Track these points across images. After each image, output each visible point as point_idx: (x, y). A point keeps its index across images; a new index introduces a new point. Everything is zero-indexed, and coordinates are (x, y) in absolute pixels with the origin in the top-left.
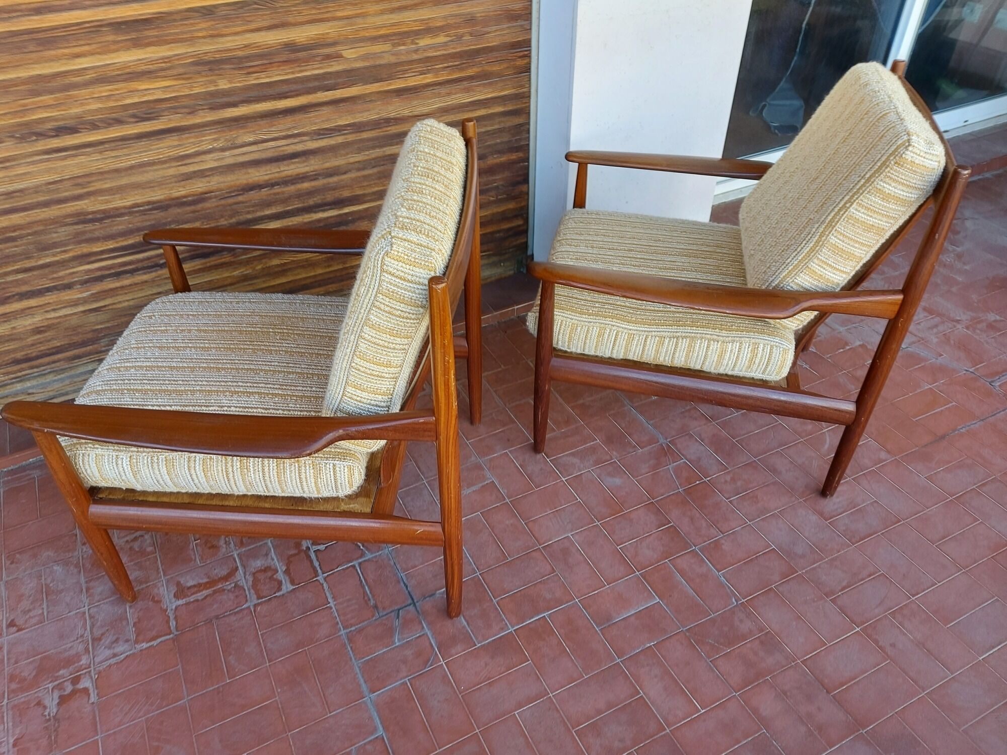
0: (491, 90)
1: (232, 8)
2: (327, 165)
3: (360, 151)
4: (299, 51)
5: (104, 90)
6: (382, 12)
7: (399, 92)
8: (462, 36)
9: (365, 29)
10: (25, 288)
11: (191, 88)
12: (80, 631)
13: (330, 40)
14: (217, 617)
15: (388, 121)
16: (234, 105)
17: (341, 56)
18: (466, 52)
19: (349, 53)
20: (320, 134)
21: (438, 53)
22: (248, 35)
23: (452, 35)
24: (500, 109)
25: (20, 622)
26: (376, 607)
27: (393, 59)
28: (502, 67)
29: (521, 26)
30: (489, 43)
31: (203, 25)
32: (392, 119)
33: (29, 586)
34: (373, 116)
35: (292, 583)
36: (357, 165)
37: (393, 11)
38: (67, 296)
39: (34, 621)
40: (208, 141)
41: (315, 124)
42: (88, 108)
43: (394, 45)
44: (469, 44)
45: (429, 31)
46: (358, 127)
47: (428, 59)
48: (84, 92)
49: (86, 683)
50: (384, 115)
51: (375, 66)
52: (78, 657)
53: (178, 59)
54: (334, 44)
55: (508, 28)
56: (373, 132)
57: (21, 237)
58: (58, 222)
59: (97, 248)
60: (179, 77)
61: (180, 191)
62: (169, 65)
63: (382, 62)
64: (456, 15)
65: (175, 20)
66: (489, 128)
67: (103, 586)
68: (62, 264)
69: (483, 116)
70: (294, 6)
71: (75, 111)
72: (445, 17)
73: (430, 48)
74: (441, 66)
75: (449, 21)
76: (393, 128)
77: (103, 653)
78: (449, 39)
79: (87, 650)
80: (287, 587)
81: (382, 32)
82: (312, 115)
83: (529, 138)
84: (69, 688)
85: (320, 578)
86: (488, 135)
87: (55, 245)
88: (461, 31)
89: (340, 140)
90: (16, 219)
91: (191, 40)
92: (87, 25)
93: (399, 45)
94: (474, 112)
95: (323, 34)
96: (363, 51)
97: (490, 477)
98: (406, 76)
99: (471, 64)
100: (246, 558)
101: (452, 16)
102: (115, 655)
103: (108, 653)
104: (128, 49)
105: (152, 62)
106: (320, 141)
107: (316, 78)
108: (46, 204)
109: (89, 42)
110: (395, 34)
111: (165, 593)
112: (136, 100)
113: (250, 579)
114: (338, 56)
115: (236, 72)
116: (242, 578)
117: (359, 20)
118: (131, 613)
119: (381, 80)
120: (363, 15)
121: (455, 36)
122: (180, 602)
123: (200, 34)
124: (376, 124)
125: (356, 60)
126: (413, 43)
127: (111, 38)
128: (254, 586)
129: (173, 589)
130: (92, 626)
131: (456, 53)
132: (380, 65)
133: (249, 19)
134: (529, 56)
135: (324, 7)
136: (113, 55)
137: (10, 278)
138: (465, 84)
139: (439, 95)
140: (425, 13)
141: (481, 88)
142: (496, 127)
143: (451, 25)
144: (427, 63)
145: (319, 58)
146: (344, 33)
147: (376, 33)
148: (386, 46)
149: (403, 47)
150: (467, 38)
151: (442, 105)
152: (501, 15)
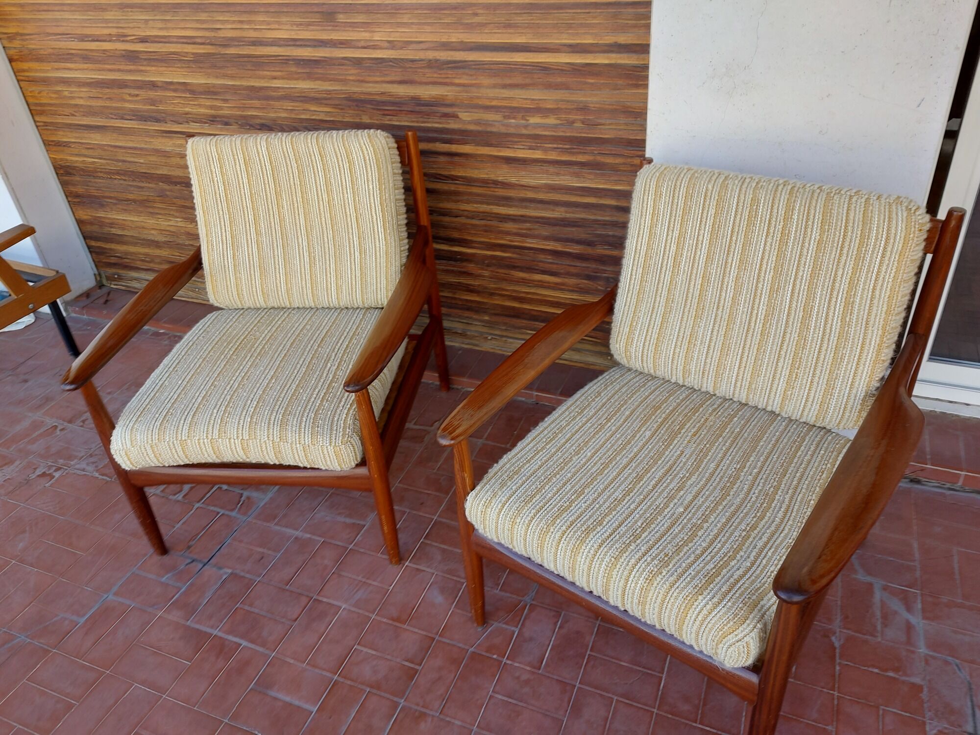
0: (603, 181)
1: (374, 62)
2: (441, 206)
3: (468, 202)
4: (423, 105)
5: (289, 105)
6: (495, 86)
7: (509, 160)
8: (573, 122)
9: (478, 98)
11: (343, 117)
13: (448, 102)
15: (495, 183)
17: (457, 117)
18: (576, 138)
19: (464, 116)
20: (435, 178)
21: (547, 133)
22: (385, 85)
23: (562, 119)
27: (503, 130)
28: (618, 162)
30: (602, 134)
31: (353, 72)
32: (499, 182)
34: (483, 175)
36: (468, 213)
37: (505, 86)
41: (432, 168)
42: (280, 115)
43: (505, 117)
44: (579, 130)
45: (539, 110)
47: (536, 136)
48: (277, 104)
50: (492, 177)
51: (487, 132)
53: (335, 94)
54: (451, 105)
55: (626, 124)
56: (481, 189)
60: (335, 106)
62: (329, 96)
63: (494, 130)
64: (568, 101)
65: (334, 65)
66: (600, 218)
70: (421, 68)
71: (272, 115)
72: (556, 101)
73: (540, 127)
74: (550, 146)
75: (559, 106)
76: (499, 190)
78: (558, 122)
81: (494, 103)
84: (51, 471)
85: (197, 506)
86: (598, 224)
88: (573, 117)
89: (453, 187)
91: (344, 81)
92: (280, 58)
93: (509, 117)
94: (583, 198)
95: (442, 95)
96: (476, 116)
98: (516, 147)
99: (582, 151)
101: (563, 101)
104: (304, 79)
105: (319, 92)
109: (281, 69)
110: (505, 107)
112: (308, 117)
114: (455, 116)
115: (375, 111)
117: (473, 89)
119: (491, 145)
120: (478, 86)
121: (565, 120)
123: (351, 78)
124: (486, 183)
125: (470, 123)
126: (523, 118)
127: (293, 69)
131: (566, 137)
132: (491, 132)
133: (386, 72)
135: (445, 73)
136: (295, 82)
138: (576, 169)
139: (547, 172)
140: (536, 94)
141: (592, 177)
142: (607, 218)
143: (562, 109)
144: (536, 140)
145: (438, 115)
146: (461, 98)
147: (488, 103)
148: (497, 116)
149: (513, 121)
150: (578, 125)
151: (549, 182)
152: (616, 110)
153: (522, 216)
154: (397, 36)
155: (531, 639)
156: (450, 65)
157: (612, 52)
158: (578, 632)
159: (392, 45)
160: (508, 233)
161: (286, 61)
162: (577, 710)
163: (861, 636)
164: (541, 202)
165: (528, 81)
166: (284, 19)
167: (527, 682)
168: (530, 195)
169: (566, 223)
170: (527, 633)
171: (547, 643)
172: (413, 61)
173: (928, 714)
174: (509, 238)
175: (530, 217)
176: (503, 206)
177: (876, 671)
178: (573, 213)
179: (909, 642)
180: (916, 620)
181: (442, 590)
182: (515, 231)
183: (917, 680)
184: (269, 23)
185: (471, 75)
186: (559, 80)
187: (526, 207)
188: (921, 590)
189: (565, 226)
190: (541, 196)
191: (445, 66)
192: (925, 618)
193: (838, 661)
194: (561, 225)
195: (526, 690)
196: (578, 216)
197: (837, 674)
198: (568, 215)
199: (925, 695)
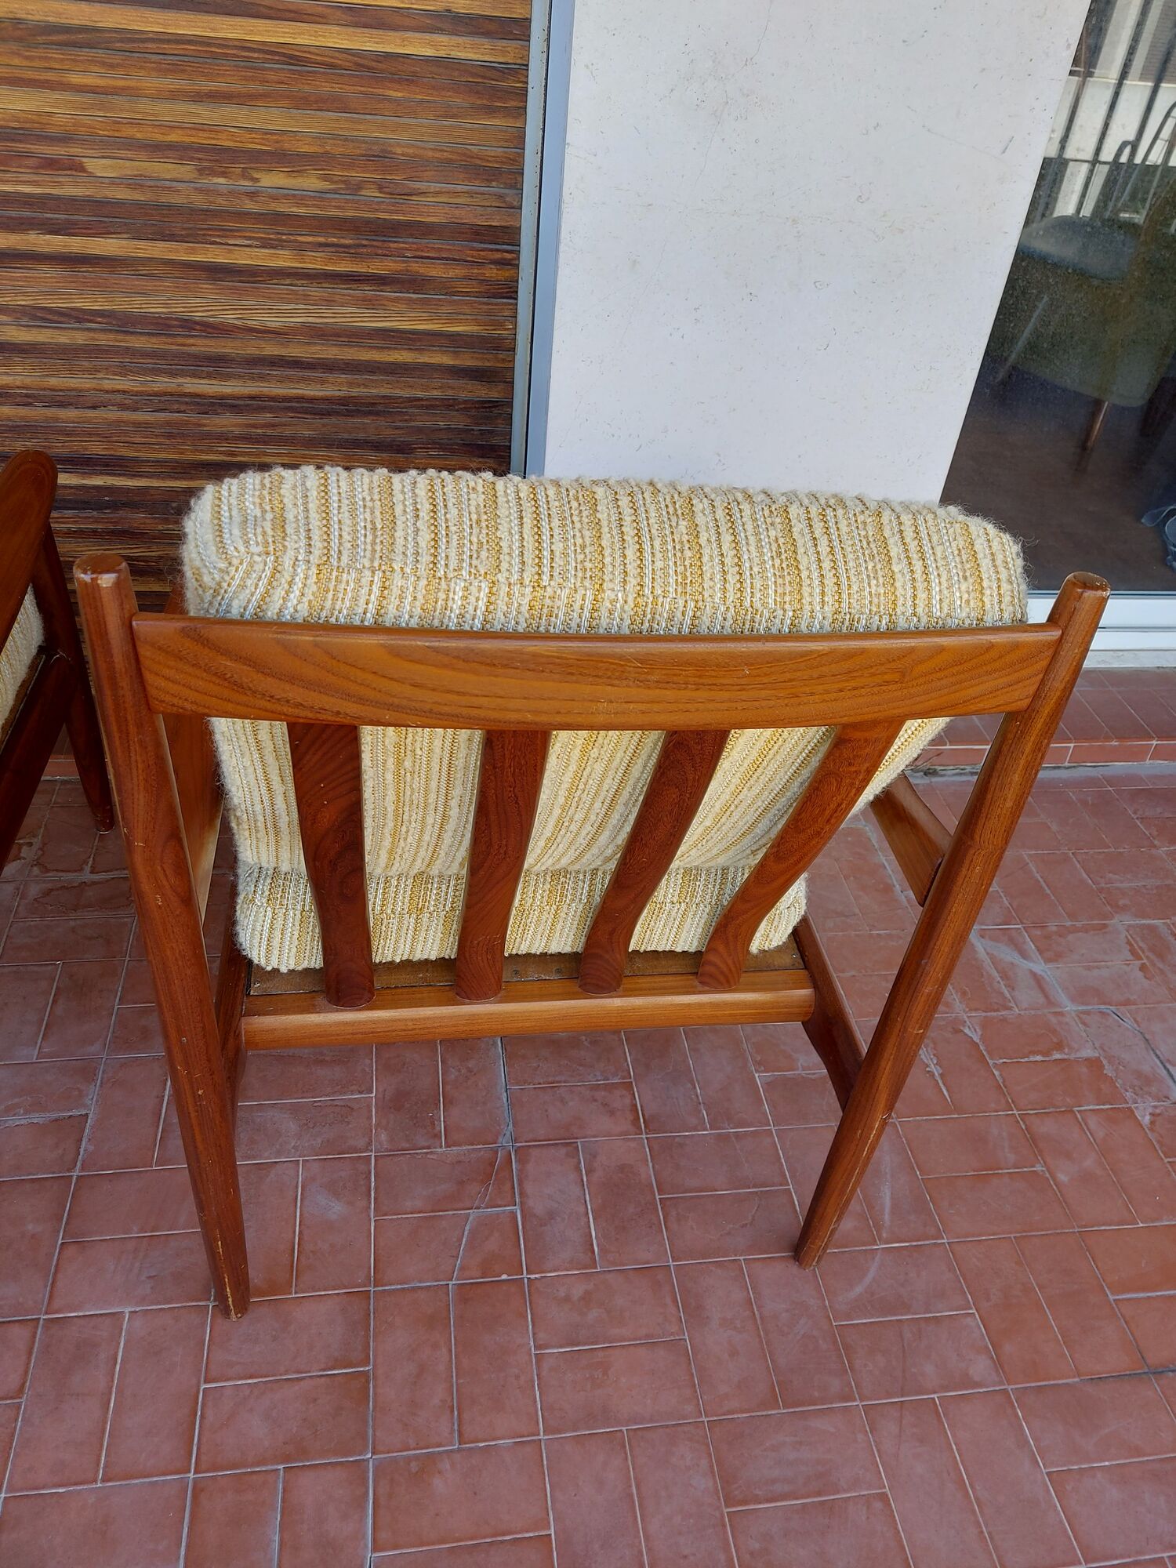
0: (425, 316)
2: (53, 382)
3: (124, 371)
6: (174, 96)
7: (215, 272)
8: (359, 186)
9: (133, 122)
13: (55, 131)
15: (189, 326)
17: (81, 168)
18: (368, 222)
19: (99, 167)
20: (35, 318)
21: (302, 211)
23: (336, 179)
24: (446, 360)
27: (199, 201)
28: (451, 274)
29: (501, 197)
30: (421, 216)
32: (196, 323)
34: (156, 308)
36: (119, 398)
37: (198, 97)
41: (24, 294)
43: (201, 171)
44: (372, 204)
45: (282, 158)
46: (124, 323)
47: (278, 219)
50: (179, 310)
51: (159, 206)
54: (65, 139)
55: (470, 194)
56: (154, 340)
63: (177, 200)
64: (347, 139)
66: (420, 394)
69: (405, 364)
72: (320, 138)
73: (285, 196)
74: (310, 239)
75: (328, 148)
76: (200, 341)
78: (326, 185)
81: (174, 137)
82: (18, 274)
83: (510, 433)
86: (417, 407)
88: (356, 174)
89: (80, 338)
93: (214, 173)
94: (386, 352)
95: (38, 114)
96: (129, 168)
98: (230, 242)
99: (380, 252)
101: (335, 137)
106: (34, 331)
107: (27, 201)
110: (201, 148)
114: (75, 167)
117: (121, 101)
119: (171, 238)
120: (133, 93)
121: (344, 182)
124: (162, 325)
125: (113, 182)
126: (245, 175)
131: (345, 220)
132: (170, 207)
134: (513, 264)
135: (40, 58)
138: (368, 291)
139: (305, 298)
140: (273, 119)
141: (403, 307)
142: (436, 393)
143: (334, 157)
144: (277, 226)
145: (31, 162)
146: (86, 121)
147: (159, 137)
148: (183, 169)
149: (221, 180)
150: (371, 192)
151: (310, 320)
152: (450, 161)
153: (252, 398)
155: (552, 1215)
156: (54, 38)
157: (440, 31)
158: (622, 1168)
160: (223, 437)
162: (695, 1313)
163: (994, 1014)
164: (296, 364)
165: (253, 87)
167: (587, 1298)
168: (271, 349)
169: (351, 407)
170: (538, 1207)
171: (582, 1209)
173: (1129, 1095)
174: (225, 447)
175: (273, 399)
176: (209, 376)
177: (1039, 1058)
178: (366, 386)
179: (1050, 1002)
180: (1039, 967)
181: (333, 1189)
182: (237, 431)
183: (1088, 1052)
185: (112, 66)
186: (326, 88)
187: (262, 378)
188: (1022, 923)
189: (349, 414)
190: (295, 351)
191: (40, 39)
192: (1048, 961)
193: (991, 1062)
194: (337, 413)
195: (593, 1314)
196: (374, 391)
197: (1000, 1081)
198: (355, 391)
199: (1108, 1071)
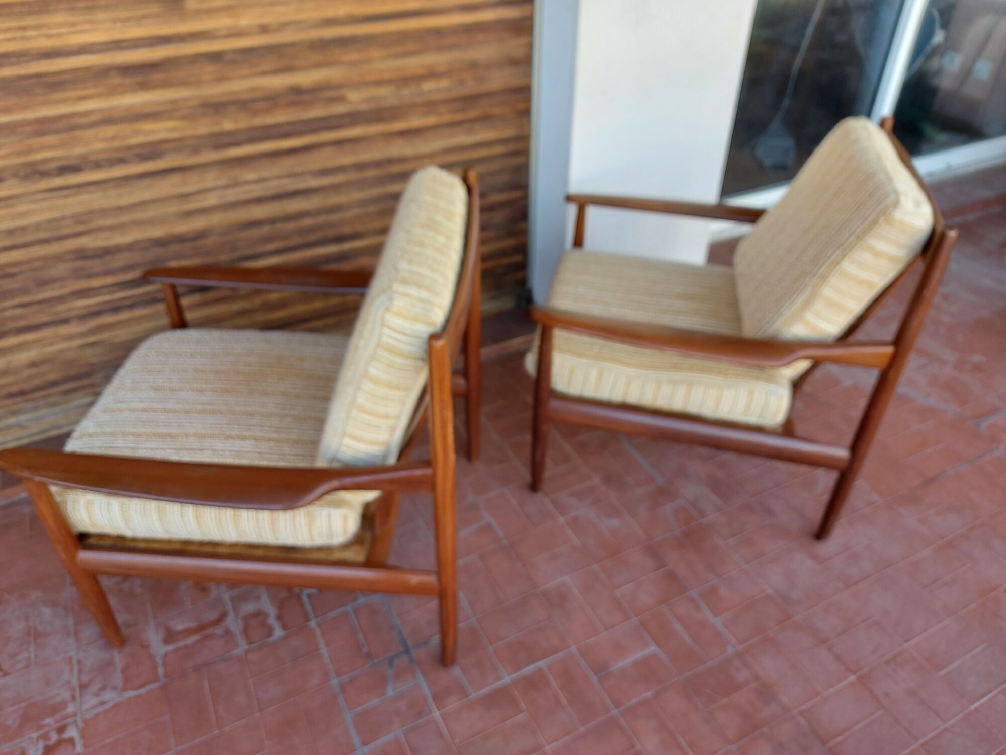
2: (330, 202)
3: (362, 189)
4: (305, 93)
6: (387, 58)
7: (403, 133)
9: (370, 73)
10: (22, 323)
12: (66, 677)
13: (334, 84)
14: (207, 665)
15: (390, 161)
16: (237, 144)
17: (344, 99)
18: (468, 96)
19: (353, 96)
22: (255, 79)
24: (501, 151)
25: (6, 666)
26: (369, 656)
27: (397, 103)
31: (209, 69)
32: (394, 159)
33: (16, 628)
34: (375, 156)
35: (284, 627)
36: (360, 203)
37: (398, 56)
38: (64, 330)
39: (21, 665)
40: (210, 179)
41: (317, 163)
42: (93, 148)
43: (397, 89)
44: (471, 87)
45: (433, 74)
46: (360, 166)
48: (87, 133)
49: (72, 732)
51: (379, 109)
52: (64, 704)
53: (183, 102)
54: (338, 87)
57: (21, 273)
58: (58, 258)
59: (95, 283)
60: (184, 118)
61: (182, 228)
62: (175, 106)
63: (386, 104)
64: (459, 61)
66: (491, 169)
67: (90, 631)
68: (61, 299)
70: (300, 51)
71: (81, 151)
72: (448, 63)
73: (434, 92)
75: (452, 67)
77: (90, 701)
79: (74, 698)
80: (278, 633)
81: (387, 76)
82: (315, 155)
83: (529, 177)
84: (54, 737)
85: (313, 623)
86: (489, 175)
87: (54, 281)
89: (343, 178)
90: (16, 255)
91: (198, 83)
92: (94, 70)
93: (403, 89)
95: (327, 78)
96: (367, 94)
97: (488, 518)
98: (410, 118)
100: (237, 601)
101: (455, 61)
102: (102, 703)
103: (94, 701)
104: (136, 91)
105: (159, 104)
106: (322, 180)
107: (321, 119)
108: (47, 241)
109: (95, 85)
110: (398, 78)
111: (153, 637)
112: (140, 141)
113: (241, 624)
114: (342, 99)
115: (241, 113)
116: (233, 623)
118: (118, 658)
120: (368, 61)
122: (170, 648)
123: (206, 78)
124: (378, 164)
125: (360, 102)
126: (417, 86)
127: (118, 81)
128: (246, 630)
129: (162, 634)
130: (80, 671)
132: (383, 108)
133: (256, 63)
134: (529, 100)
136: (119, 97)
137: (8, 313)
138: (468, 126)
140: (429, 59)
141: (483, 130)
142: (497, 168)
143: (455, 70)
144: (430, 106)
145: (324, 101)
146: (348, 77)
148: (389, 90)
149: (407, 90)
150: (470, 83)
152: (503, 62)
154: (272, 16)
155: (697, 498)
156: (337, 43)
157: (499, 6)
158: (710, 476)
159: (264, 29)
161: (104, 72)
162: (770, 513)
165: (420, 47)
166: (100, 16)
172: (292, 45)
181: (609, 516)
184: (73, 25)
185: (361, 51)
186: (451, 41)
191: (331, 45)
